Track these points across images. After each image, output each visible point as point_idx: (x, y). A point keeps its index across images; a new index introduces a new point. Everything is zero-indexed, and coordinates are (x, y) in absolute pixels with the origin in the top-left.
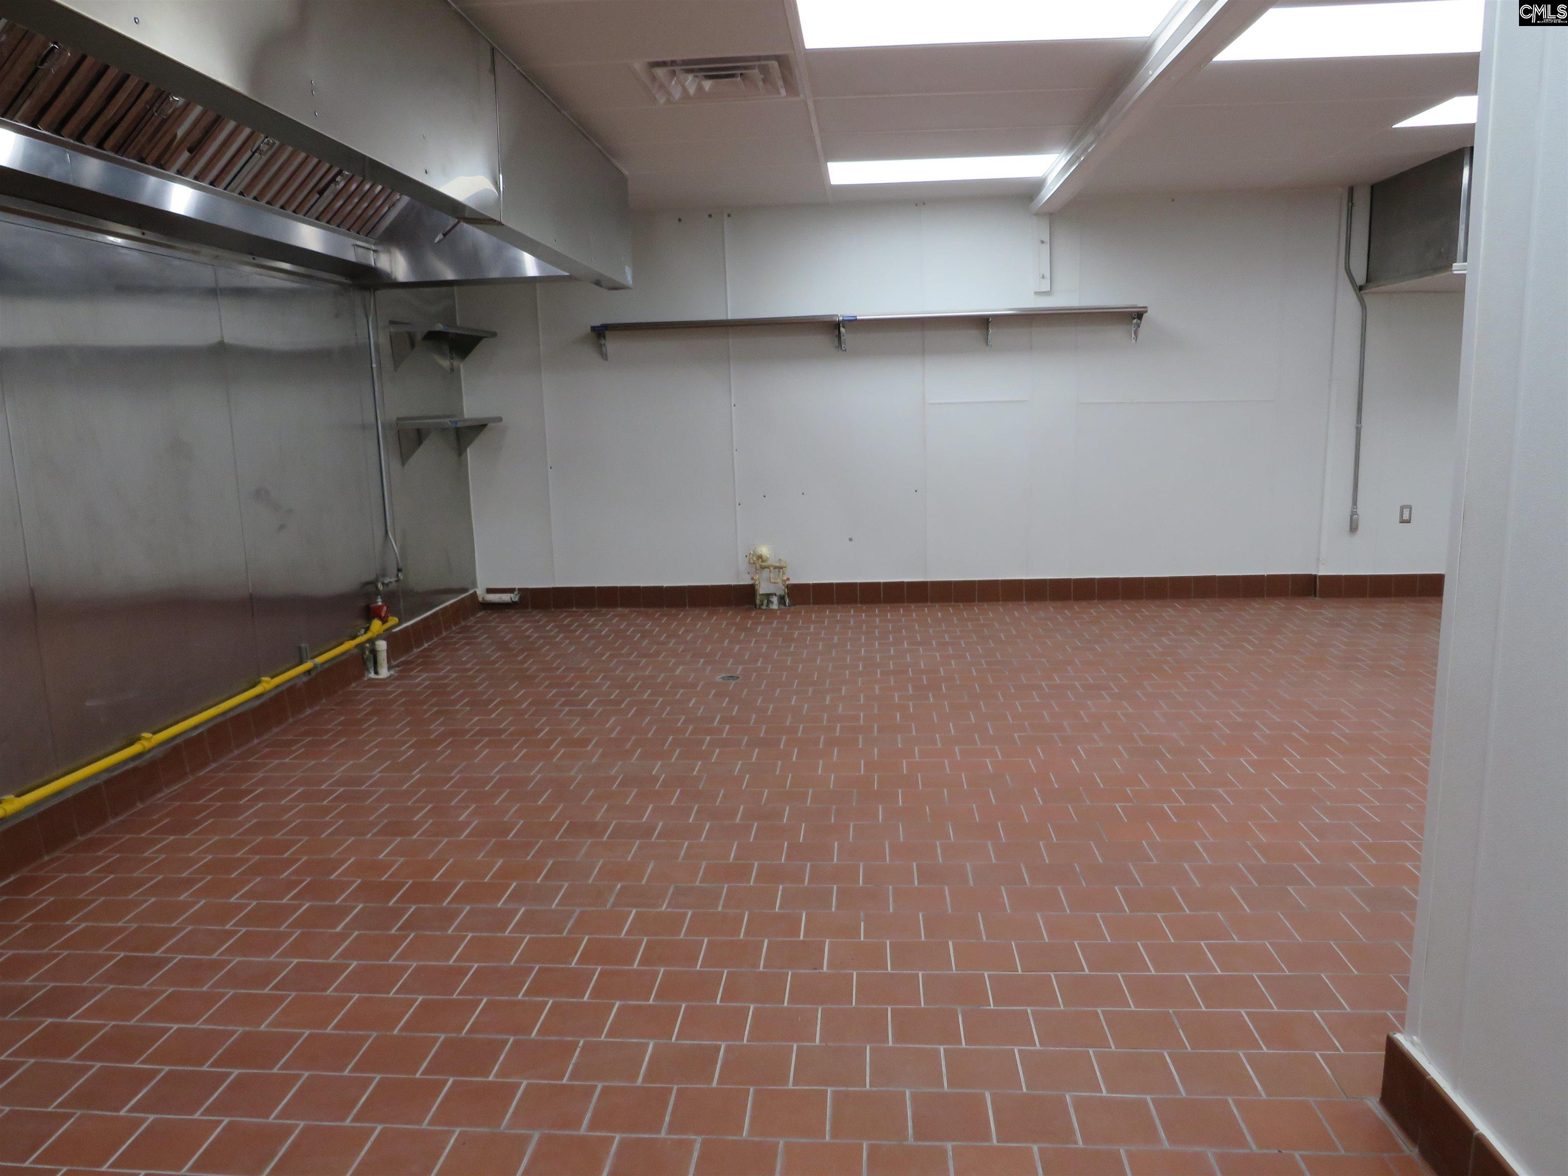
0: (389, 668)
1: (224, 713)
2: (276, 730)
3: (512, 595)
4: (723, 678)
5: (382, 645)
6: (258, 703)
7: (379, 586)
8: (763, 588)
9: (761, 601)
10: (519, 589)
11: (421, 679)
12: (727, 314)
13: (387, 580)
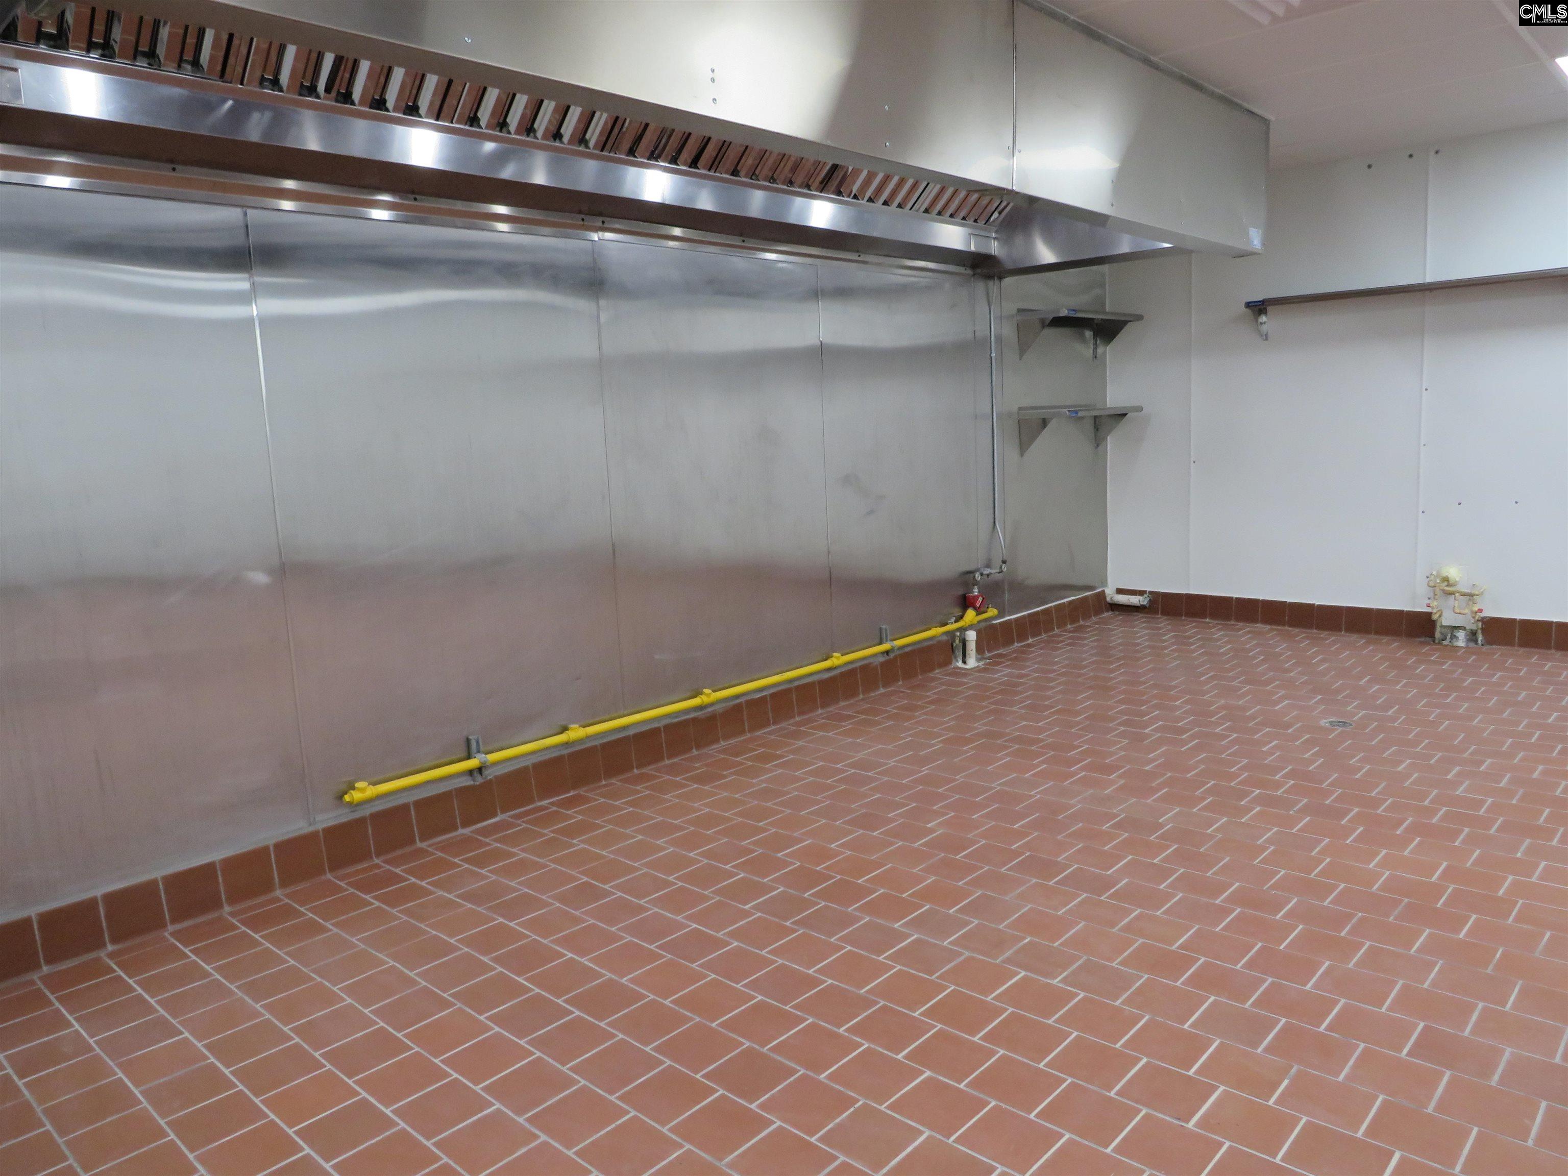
0: (978, 660)
1: (791, 681)
2: (842, 704)
3: (1141, 598)
4: (1331, 723)
5: (971, 635)
6: (827, 675)
7: (977, 576)
8: (1447, 619)
9: (1442, 633)
10: (1151, 593)
11: (1003, 673)
12: (1425, 276)
13: (987, 571)
